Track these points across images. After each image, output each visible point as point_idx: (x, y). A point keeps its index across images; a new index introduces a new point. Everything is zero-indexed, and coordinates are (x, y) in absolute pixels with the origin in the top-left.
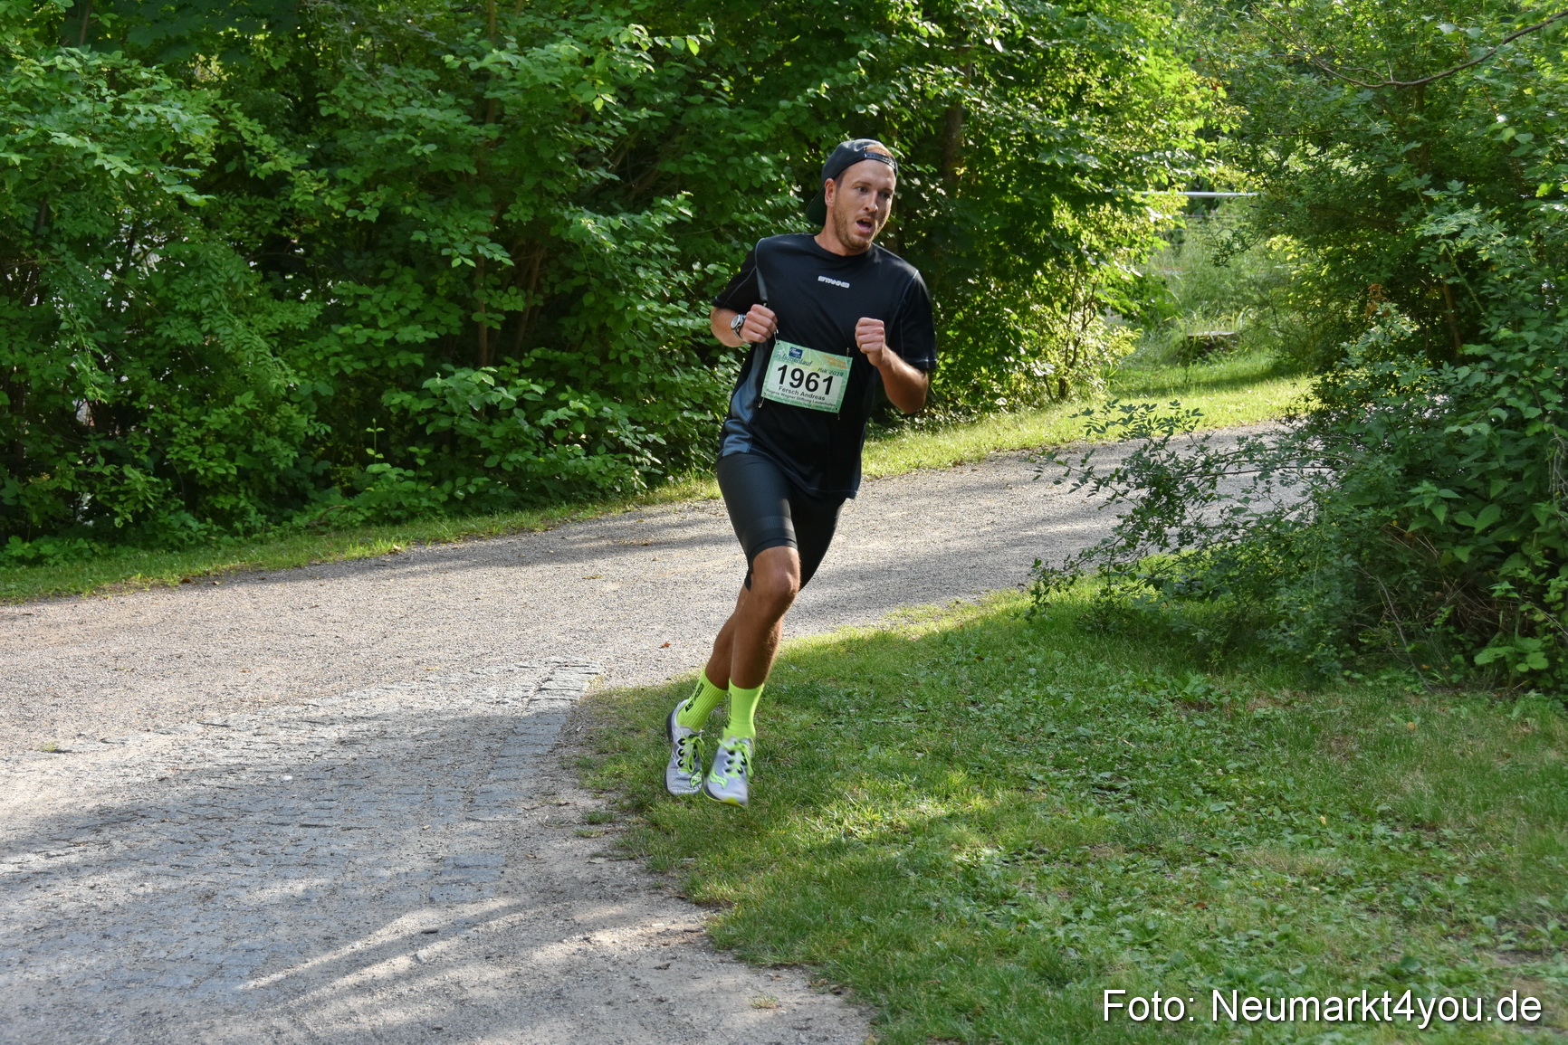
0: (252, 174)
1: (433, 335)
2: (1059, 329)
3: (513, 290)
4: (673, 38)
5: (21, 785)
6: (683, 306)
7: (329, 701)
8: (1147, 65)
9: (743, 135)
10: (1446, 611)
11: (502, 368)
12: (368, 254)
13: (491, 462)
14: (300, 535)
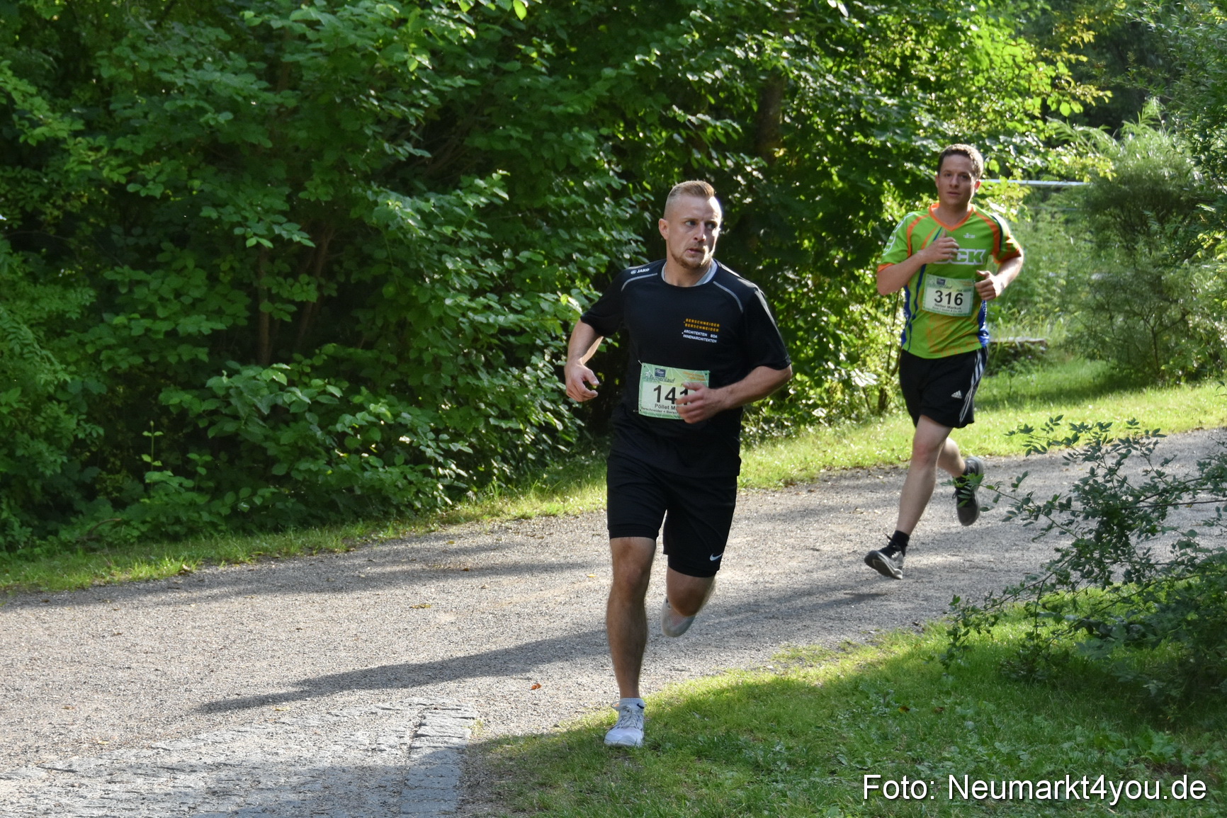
0: (21, 140)
1: (220, 326)
3: (304, 278)
6: (492, 300)
7: (180, 745)
9: (561, 108)
12: (137, 231)
13: (279, 470)
14: (73, 551)
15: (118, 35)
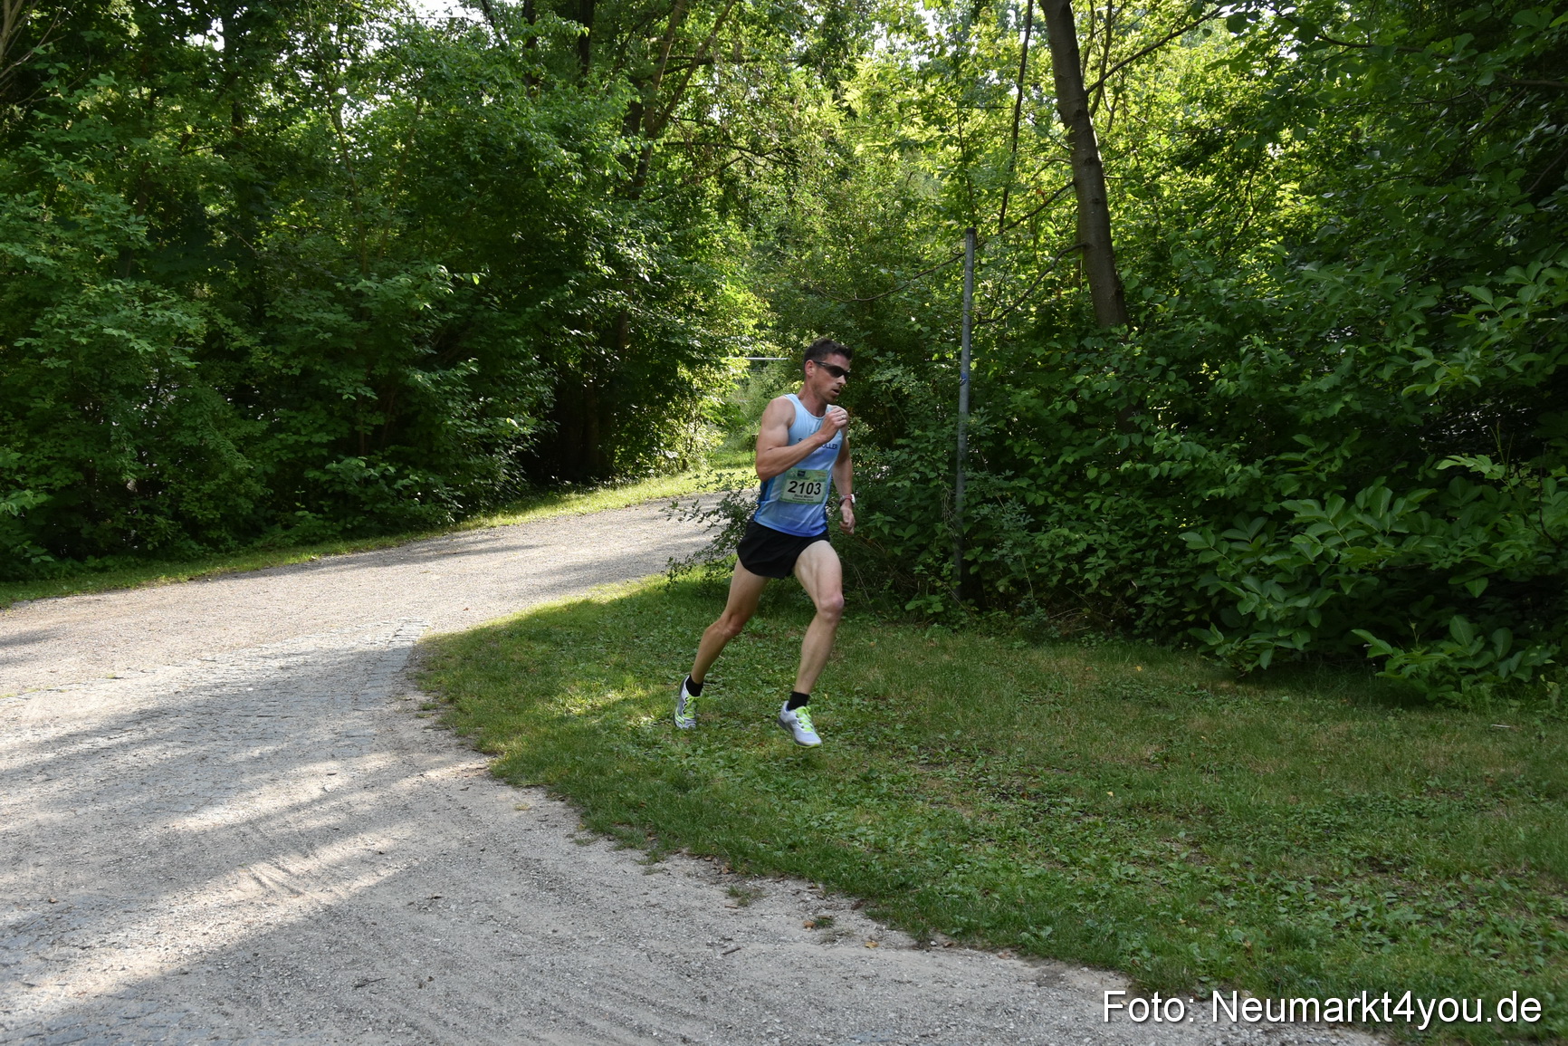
1: (334, 438)
2: (683, 433)
4: (464, 275)
5: (93, 698)
6: (474, 422)
7: (274, 645)
8: (727, 290)
9: (506, 327)
10: (890, 582)
14: (258, 551)
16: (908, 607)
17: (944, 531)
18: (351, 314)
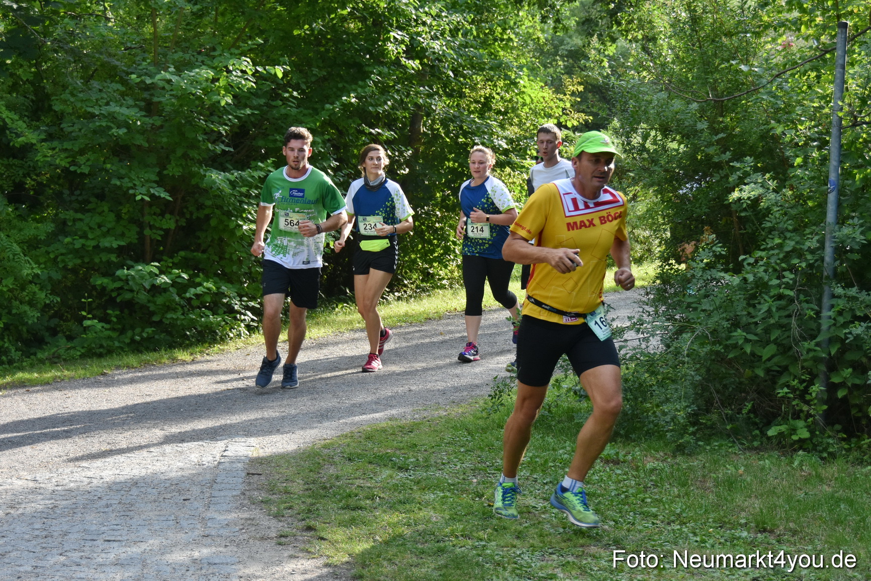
0: (11, 144)
1: (123, 243)
3: (168, 216)
4: (267, 67)
8: (524, 87)
10: (749, 405)
11: (161, 263)
12: (78, 192)
14: (44, 364)
15: (64, 87)
16: (772, 432)
17: (809, 350)
18: (141, 110)
